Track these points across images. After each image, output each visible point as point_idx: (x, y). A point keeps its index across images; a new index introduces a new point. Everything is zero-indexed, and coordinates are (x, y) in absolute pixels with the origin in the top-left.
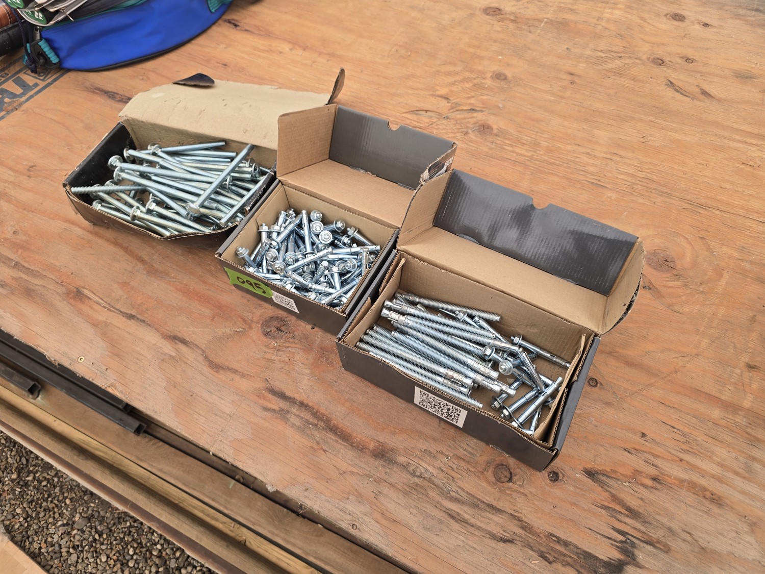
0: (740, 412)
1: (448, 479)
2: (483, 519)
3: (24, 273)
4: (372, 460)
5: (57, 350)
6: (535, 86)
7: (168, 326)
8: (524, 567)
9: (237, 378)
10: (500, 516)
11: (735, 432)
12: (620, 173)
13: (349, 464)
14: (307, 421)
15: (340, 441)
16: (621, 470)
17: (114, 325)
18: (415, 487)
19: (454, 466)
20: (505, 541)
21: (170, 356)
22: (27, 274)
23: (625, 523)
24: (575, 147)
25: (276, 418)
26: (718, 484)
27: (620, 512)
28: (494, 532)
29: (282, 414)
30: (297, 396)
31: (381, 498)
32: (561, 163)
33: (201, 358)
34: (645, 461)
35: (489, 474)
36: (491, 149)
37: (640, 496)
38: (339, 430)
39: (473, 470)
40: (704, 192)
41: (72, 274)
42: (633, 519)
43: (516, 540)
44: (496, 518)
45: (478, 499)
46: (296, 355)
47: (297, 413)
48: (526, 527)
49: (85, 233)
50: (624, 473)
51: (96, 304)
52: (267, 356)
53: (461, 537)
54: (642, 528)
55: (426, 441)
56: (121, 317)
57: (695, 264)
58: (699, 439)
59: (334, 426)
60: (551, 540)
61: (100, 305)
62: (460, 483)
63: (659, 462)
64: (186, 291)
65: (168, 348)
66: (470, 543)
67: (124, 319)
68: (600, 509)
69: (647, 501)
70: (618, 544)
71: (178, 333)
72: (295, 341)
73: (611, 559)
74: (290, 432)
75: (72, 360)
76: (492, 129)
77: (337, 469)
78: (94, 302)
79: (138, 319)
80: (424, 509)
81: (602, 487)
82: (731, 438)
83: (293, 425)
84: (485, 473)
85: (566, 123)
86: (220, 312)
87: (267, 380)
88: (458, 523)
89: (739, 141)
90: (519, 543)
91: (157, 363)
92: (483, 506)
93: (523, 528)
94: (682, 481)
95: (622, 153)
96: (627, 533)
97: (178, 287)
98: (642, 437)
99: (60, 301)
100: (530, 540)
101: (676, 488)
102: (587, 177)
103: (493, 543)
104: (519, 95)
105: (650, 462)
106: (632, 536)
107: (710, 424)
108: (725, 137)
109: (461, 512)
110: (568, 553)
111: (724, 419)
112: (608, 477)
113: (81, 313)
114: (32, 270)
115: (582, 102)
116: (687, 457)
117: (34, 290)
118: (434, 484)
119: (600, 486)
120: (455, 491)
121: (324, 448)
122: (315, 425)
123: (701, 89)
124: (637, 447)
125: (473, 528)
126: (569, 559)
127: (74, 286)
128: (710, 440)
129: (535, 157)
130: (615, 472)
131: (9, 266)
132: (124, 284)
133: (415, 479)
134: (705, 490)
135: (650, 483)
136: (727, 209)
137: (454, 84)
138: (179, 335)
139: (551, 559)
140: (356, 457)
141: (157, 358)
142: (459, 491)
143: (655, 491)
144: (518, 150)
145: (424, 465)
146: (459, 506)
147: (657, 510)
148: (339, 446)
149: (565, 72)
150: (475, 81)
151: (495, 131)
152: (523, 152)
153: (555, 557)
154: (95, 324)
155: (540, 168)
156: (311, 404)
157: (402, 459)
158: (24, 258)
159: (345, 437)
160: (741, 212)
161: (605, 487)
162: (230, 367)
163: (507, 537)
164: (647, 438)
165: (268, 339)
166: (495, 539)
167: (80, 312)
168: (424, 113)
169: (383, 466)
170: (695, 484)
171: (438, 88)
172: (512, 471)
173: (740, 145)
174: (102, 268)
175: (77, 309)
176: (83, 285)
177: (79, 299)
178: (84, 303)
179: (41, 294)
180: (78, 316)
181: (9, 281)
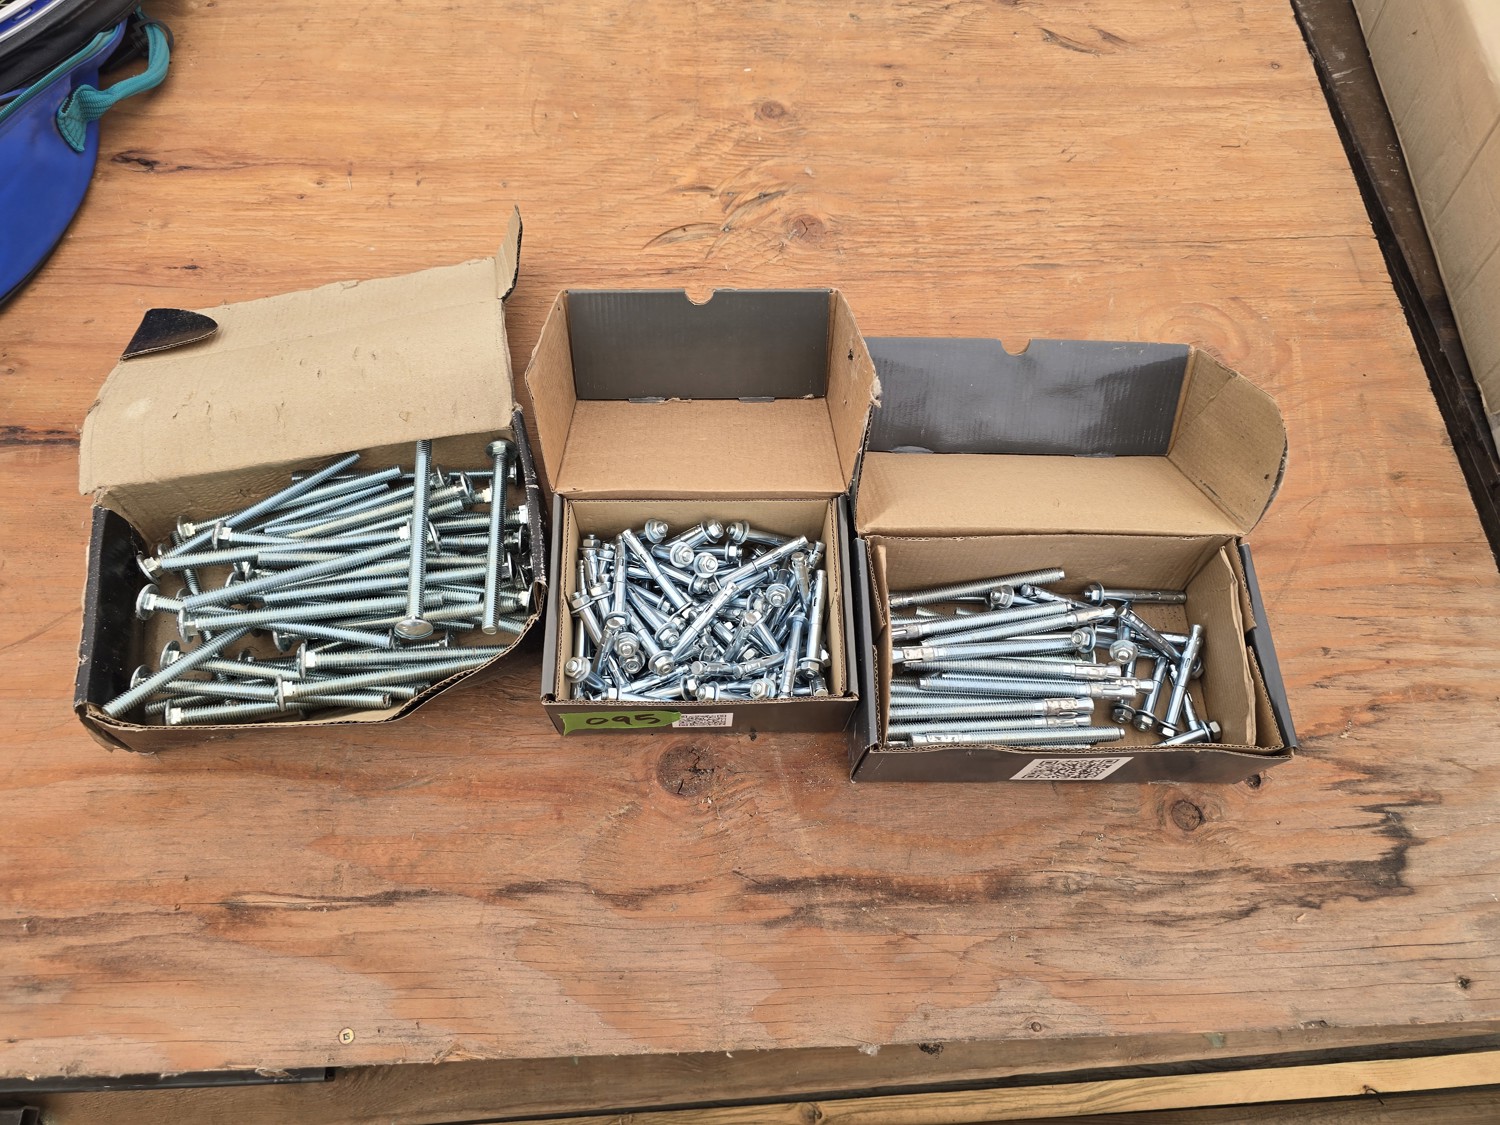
0: (1417, 553)
1: (1122, 869)
2: (1202, 900)
3: (67, 934)
4: (995, 908)
5: (278, 1048)
6: (842, 110)
7: (482, 876)
8: (1291, 935)
9: (680, 899)
10: (1220, 881)
11: (1428, 584)
12: (1066, 230)
13: (965, 935)
14: (854, 905)
15: (927, 906)
16: (1327, 719)
17: (366, 933)
18: (1084, 910)
19: (1117, 844)
20: (1247, 913)
21: (527, 928)
22: (78, 932)
23: (1373, 793)
24: (974, 208)
25: (799, 929)
26: (1445, 671)
27: (1359, 781)
28: (1227, 909)
29: (804, 916)
30: (807, 872)
31: (1048, 959)
32: (969, 247)
33: (590, 901)
34: (1348, 688)
35: (1170, 826)
36: (841, 263)
37: (1369, 743)
38: (913, 889)
39: (1144, 834)
40: (1197, 218)
41: (187, 879)
42: (1378, 781)
43: (1259, 903)
44: (1218, 887)
45: (1177, 874)
46: (756, 801)
47: (827, 900)
48: (1261, 876)
49: (146, 778)
50: (1333, 720)
51: (294, 913)
52: (710, 830)
53: (1190, 946)
54: (1396, 787)
55: (1054, 828)
56: (369, 909)
57: (1247, 346)
58: (1392, 619)
59: (901, 886)
60: (1302, 874)
61: (305, 909)
62: (1140, 865)
63: (1364, 680)
64: (466, 790)
65: (510, 916)
66: (1207, 946)
67: (379, 910)
68: (1333, 791)
69: (1381, 745)
70: (1380, 828)
71: (509, 878)
72: (737, 777)
73: (1384, 854)
74: (836, 939)
75: (329, 1048)
76: (820, 222)
77: (952, 953)
78: (285, 909)
79: (407, 894)
80: (1116, 936)
81: (1319, 758)
82: (1426, 595)
83: (835, 924)
84: (1163, 828)
85: (934, 168)
86: (563, 796)
87: (738, 873)
88: (1173, 926)
89: (1199, 109)
90: (1266, 904)
91: (510, 957)
92: (1189, 881)
93: (1258, 879)
94: (1404, 691)
95: (1049, 192)
96: (1383, 806)
97: (446, 790)
98: (1326, 654)
99: (207, 949)
100: (1277, 891)
101: (1403, 705)
102: (1021, 258)
103: (1233, 927)
104: (825, 138)
105: (1354, 685)
106: (1390, 805)
107: (1392, 589)
108: (1176, 109)
109: (1167, 908)
110: (1332, 879)
111: (1404, 573)
112: (1318, 738)
113: (273, 948)
114: (84, 918)
115: (936, 116)
116: (1392, 654)
117: (125, 959)
118: (1106, 890)
119: (1315, 758)
120: (1140, 881)
121: (910, 931)
122: (870, 904)
123: (1100, 31)
124: (1328, 673)
125: (1197, 922)
126: (1337, 887)
127: (213, 900)
128: (1405, 613)
129: (921, 251)
130: (1320, 726)
131: (17, 938)
132: (325, 841)
133: (1074, 897)
134: (1436, 687)
135: (1368, 716)
136: (1241, 235)
137: (697, 154)
138: (515, 880)
139: (1317, 900)
140: (968, 918)
141: (505, 947)
142: (1146, 877)
143: (1380, 725)
144: (887, 249)
145: (1073, 868)
146: (1158, 901)
147: (1399, 750)
148: (931, 914)
149: (875, 66)
150: (735, 135)
151: (828, 225)
152: (897, 249)
153: (1320, 896)
154: (324, 953)
155: (941, 270)
156: (839, 872)
157: (1037, 879)
158: (40, 903)
159: (930, 895)
160: (1262, 232)
161: (1322, 755)
162: (656, 886)
163: (1246, 905)
164: (1332, 652)
165: (690, 799)
166: (1233, 919)
167: (271, 948)
168: (679, 233)
169: (1018, 906)
170: (1421, 686)
171: (675, 171)
172: (1195, 803)
173: (1203, 116)
174: (248, 832)
175: (258, 944)
176: (232, 890)
177: (247, 921)
178: (265, 924)
179: (149, 957)
180: (272, 957)
181: (42, 969)
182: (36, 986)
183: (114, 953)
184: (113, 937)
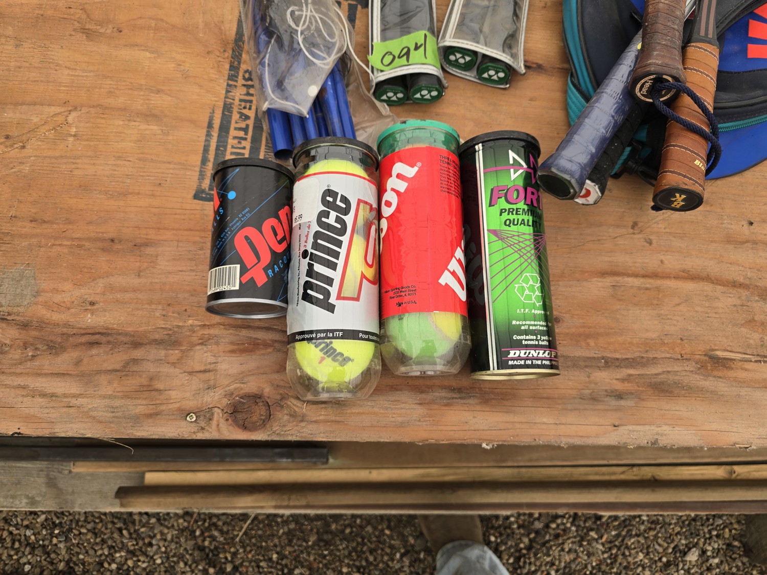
3: (627, 367)
22: (632, 367)
41: (682, 340)
51: (746, 363)
61: (751, 361)
78: (740, 361)
99: (705, 380)
114: (633, 359)
117: (663, 383)
127: (700, 353)
131: (600, 368)
132: (750, 323)
158: (606, 348)
167: (741, 383)
174: (707, 315)
175: (732, 379)
176: (708, 347)
177: (722, 366)
178: (732, 369)
179: (675, 383)
180: (741, 387)
181: (619, 386)
182: (619, 396)
183: (655, 380)
184: (652, 370)
